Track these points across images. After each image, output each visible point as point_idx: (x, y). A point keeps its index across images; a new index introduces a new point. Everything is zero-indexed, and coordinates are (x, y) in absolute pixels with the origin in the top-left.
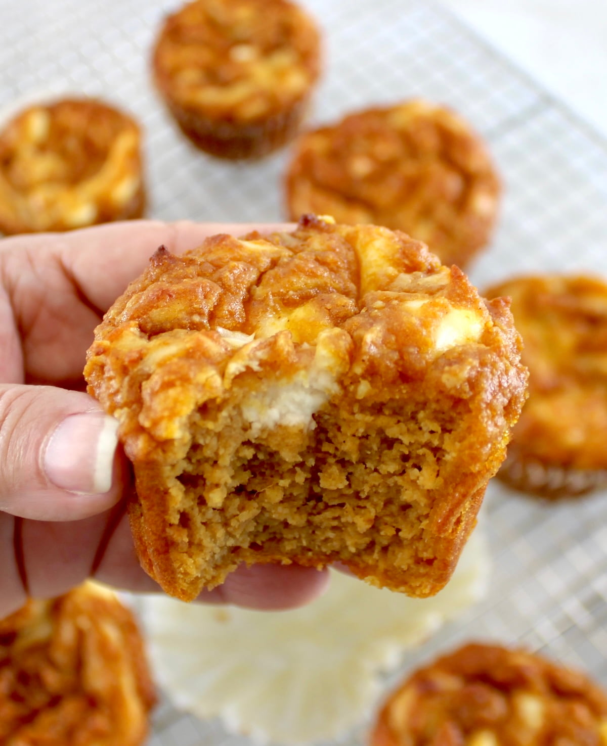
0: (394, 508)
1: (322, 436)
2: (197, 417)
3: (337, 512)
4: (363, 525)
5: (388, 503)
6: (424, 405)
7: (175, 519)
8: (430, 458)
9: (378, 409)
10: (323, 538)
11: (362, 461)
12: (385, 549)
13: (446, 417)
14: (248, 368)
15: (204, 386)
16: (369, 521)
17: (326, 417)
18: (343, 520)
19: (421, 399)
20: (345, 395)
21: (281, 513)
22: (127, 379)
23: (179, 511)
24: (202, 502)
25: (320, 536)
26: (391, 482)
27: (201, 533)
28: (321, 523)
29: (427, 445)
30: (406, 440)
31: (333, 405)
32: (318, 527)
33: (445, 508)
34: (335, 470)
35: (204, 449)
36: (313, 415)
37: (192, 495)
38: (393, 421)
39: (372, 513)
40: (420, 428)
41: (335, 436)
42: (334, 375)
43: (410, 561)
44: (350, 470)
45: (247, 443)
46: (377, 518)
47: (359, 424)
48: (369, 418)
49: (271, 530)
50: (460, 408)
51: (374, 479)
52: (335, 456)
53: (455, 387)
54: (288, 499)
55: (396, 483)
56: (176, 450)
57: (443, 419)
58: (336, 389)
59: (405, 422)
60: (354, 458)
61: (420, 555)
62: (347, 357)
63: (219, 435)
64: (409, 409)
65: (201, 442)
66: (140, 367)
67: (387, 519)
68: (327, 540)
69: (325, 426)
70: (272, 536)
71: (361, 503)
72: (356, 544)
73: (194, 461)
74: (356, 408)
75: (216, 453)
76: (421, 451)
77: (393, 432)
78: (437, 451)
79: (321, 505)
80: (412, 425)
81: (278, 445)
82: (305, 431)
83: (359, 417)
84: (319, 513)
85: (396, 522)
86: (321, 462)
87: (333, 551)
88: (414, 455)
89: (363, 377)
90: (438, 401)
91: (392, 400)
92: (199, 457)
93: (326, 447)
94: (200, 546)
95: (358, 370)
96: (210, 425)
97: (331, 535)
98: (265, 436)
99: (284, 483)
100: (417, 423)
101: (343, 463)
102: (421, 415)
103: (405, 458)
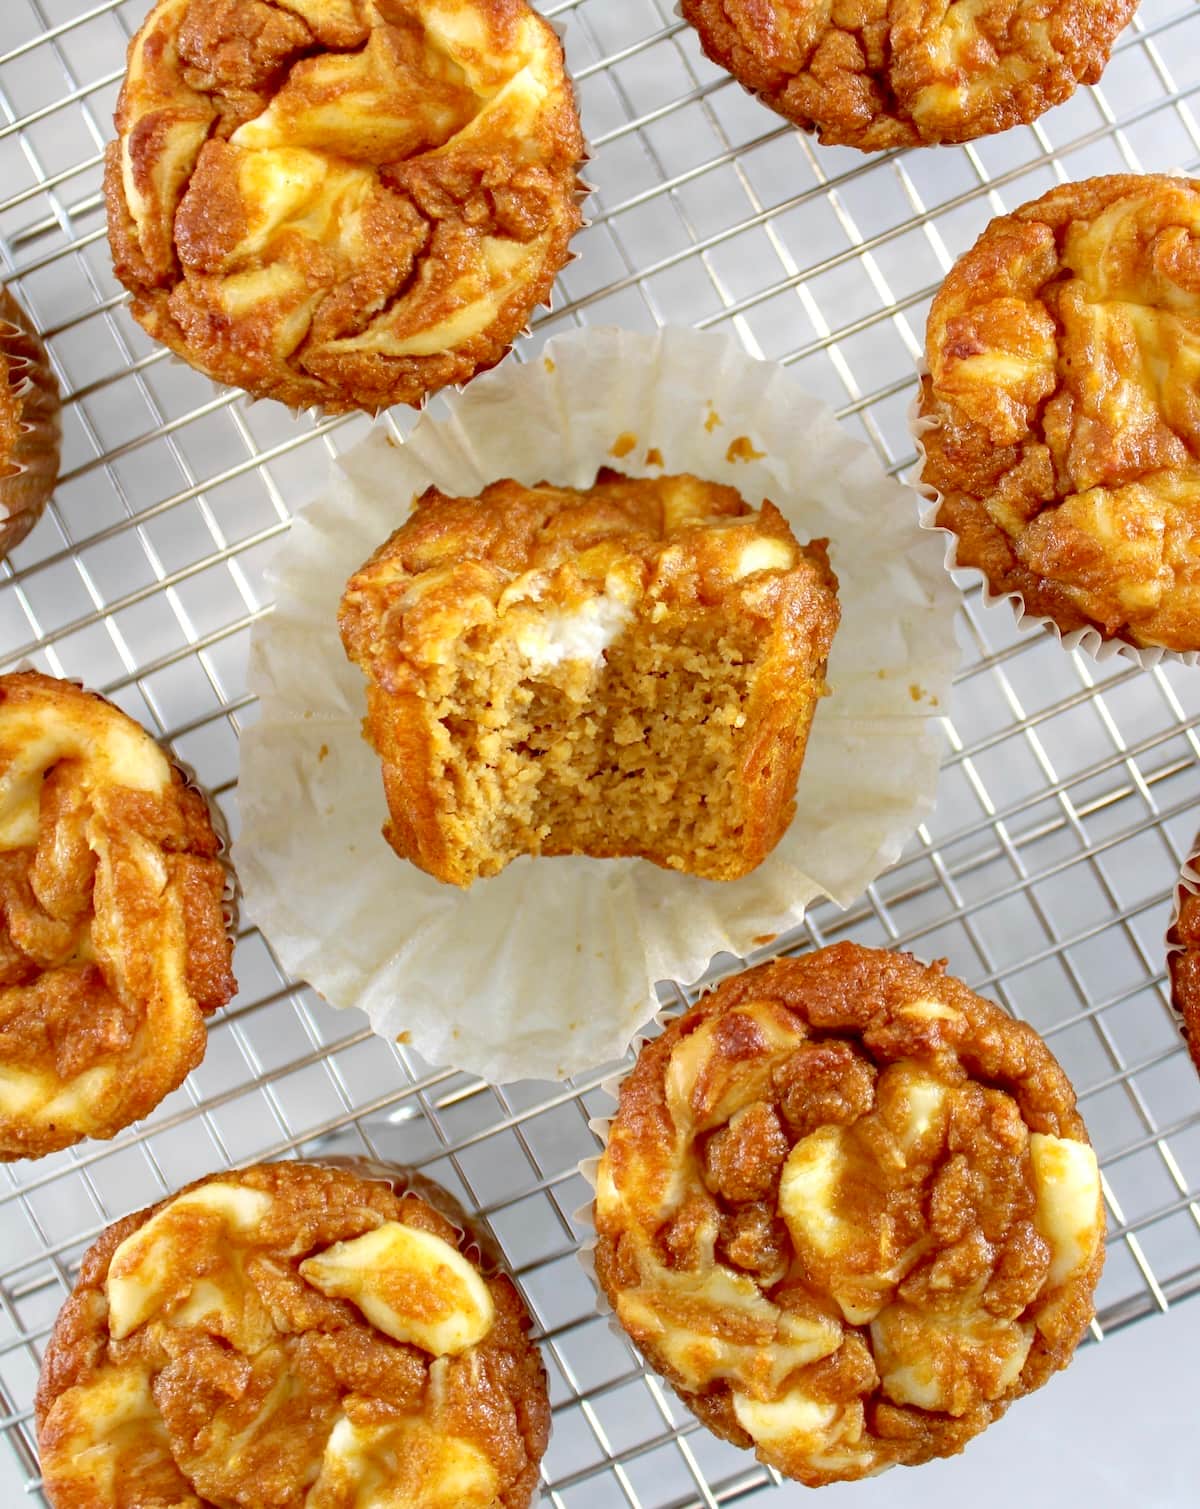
0: (699, 770)
1: (615, 680)
2: (464, 648)
3: (635, 782)
4: (664, 791)
5: (692, 763)
6: (724, 632)
7: (439, 771)
8: (734, 695)
9: (675, 638)
10: (620, 817)
11: (660, 709)
12: (691, 828)
13: (747, 643)
14: (527, 597)
15: (472, 612)
16: (670, 785)
17: (620, 653)
18: (643, 790)
19: (720, 623)
20: (641, 623)
21: (569, 776)
22: (386, 615)
23: (443, 762)
24: (472, 755)
25: (618, 815)
26: (693, 732)
27: (471, 790)
28: (618, 797)
29: (729, 679)
30: (706, 674)
31: (628, 638)
32: (615, 805)
33: (751, 751)
34: (631, 721)
35: (475, 687)
36: (604, 652)
37: (459, 745)
38: (691, 652)
39: (675, 776)
40: (722, 661)
41: (631, 678)
42: (626, 603)
43: (719, 833)
44: (649, 722)
45: (526, 683)
46: (680, 784)
47: (655, 656)
48: (666, 648)
49: (559, 810)
50: (762, 632)
51: (675, 730)
52: (631, 705)
53: (756, 605)
54: (576, 760)
55: (699, 733)
56: (439, 681)
57: (745, 647)
58: (630, 617)
59: (706, 654)
60: (651, 702)
61: (729, 823)
62: (640, 582)
63: (491, 669)
64: (710, 635)
65: (470, 676)
66: (402, 601)
67: (692, 785)
68: (625, 819)
69: (619, 664)
70: (560, 819)
71: (663, 768)
72: (658, 821)
73: (463, 701)
74: (652, 638)
75: (489, 692)
76: (723, 688)
77: (693, 664)
78: (740, 686)
79: (618, 775)
80: (712, 657)
81: (564, 682)
82: (593, 666)
83: (655, 647)
84: (615, 786)
85: (702, 787)
86: (615, 714)
87: (632, 836)
88: (716, 693)
89: (659, 600)
90: (738, 624)
91: (689, 624)
92: (469, 696)
93: (621, 693)
94: (471, 807)
95: (655, 592)
96: (480, 657)
97: (630, 812)
98: (547, 674)
99: (573, 735)
100: (717, 654)
101: (639, 713)
102: (721, 642)
103: (708, 699)
